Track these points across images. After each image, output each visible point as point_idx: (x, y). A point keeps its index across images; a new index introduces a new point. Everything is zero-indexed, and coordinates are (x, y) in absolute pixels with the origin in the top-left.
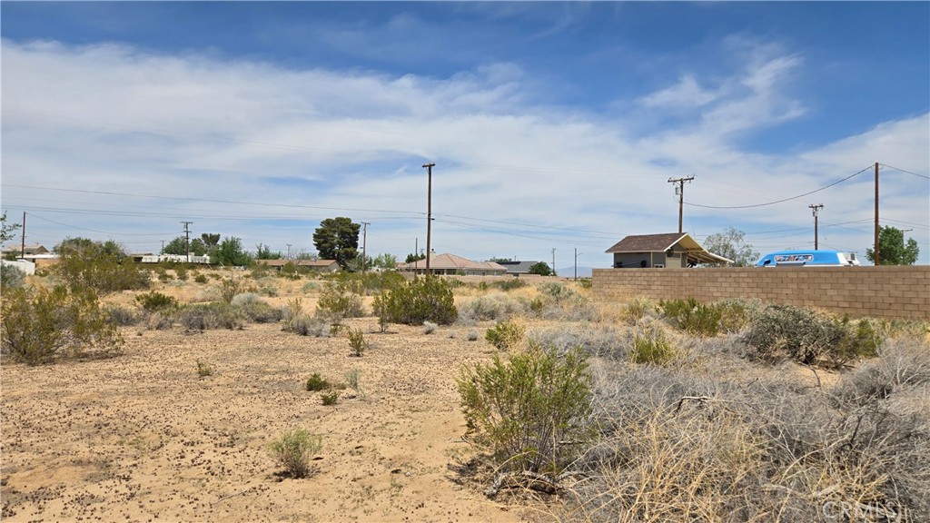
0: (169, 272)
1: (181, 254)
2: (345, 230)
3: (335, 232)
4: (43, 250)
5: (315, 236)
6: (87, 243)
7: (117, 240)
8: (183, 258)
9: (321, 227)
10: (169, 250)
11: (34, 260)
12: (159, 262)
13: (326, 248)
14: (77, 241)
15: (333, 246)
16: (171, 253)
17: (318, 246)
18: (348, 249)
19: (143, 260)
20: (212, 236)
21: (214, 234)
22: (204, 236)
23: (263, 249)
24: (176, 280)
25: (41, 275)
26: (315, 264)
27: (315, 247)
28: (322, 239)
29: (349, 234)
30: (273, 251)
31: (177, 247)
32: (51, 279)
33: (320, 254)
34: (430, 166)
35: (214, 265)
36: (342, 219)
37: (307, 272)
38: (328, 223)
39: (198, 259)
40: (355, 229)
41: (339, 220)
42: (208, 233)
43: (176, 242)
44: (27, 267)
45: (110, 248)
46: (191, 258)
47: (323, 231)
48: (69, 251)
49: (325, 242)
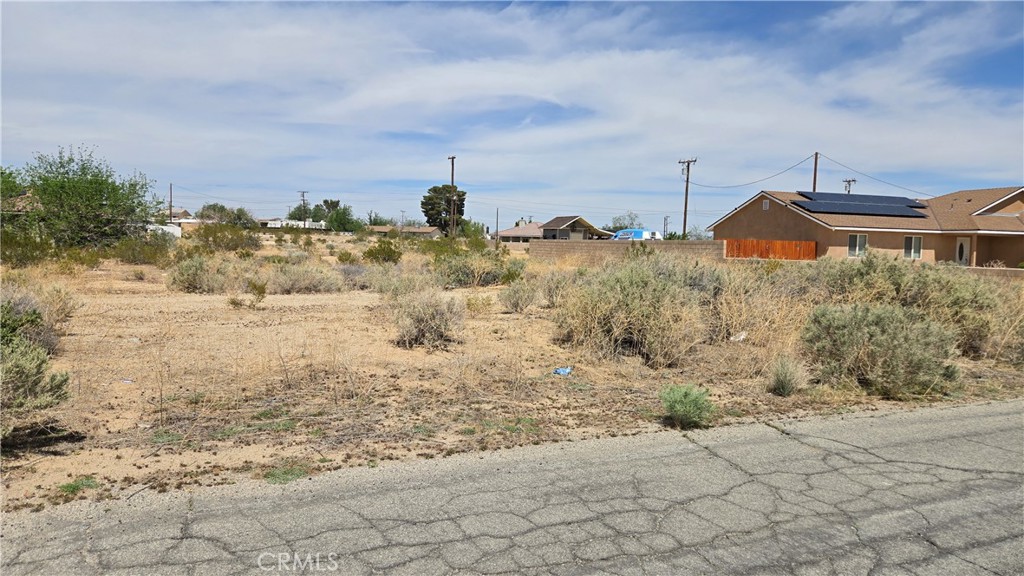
0: (287, 237)
1: (300, 220)
3: (441, 199)
4: (186, 214)
5: (423, 203)
6: (222, 209)
7: (246, 207)
8: (301, 224)
9: (428, 195)
10: (292, 217)
11: (179, 225)
12: (282, 226)
13: (432, 215)
14: (214, 207)
15: (439, 213)
16: (294, 219)
17: (426, 213)
18: (454, 216)
19: (269, 226)
20: (332, 202)
21: (334, 200)
22: (326, 202)
23: (373, 215)
24: (289, 244)
25: (186, 238)
26: (417, 230)
27: (423, 214)
28: (429, 206)
31: (300, 214)
32: (193, 241)
33: (428, 222)
35: (327, 231)
36: (448, 186)
38: (435, 190)
39: (315, 225)
40: (461, 196)
41: (446, 188)
42: (329, 199)
43: (299, 208)
44: (176, 231)
45: (240, 215)
46: (309, 224)
47: (430, 199)
48: (209, 217)
49: (432, 209)
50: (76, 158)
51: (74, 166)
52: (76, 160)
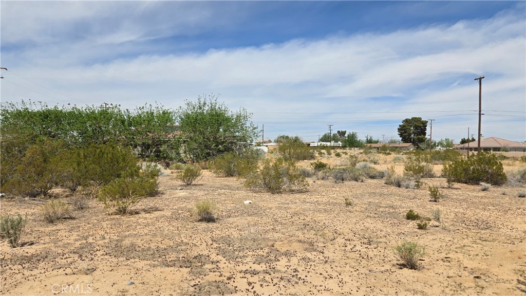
0: (323, 151)
1: (328, 142)
2: (418, 124)
3: (411, 126)
4: (270, 141)
5: (399, 129)
6: (287, 137)
7: (299, 136)
8: (328, 144)
9: (402, 124)
10: (322, 140)
11: (267, 146)
12: (318, 146)
13: (405, 136)
14: (283, 137)
15: (410, 135)
16: (323, 141)
17: (401, 135)
18: (420, 136)
19: (311, 145)
20: (342, 132)
21: (343, 131)
22: (338, 132)
23: (369, 138)
24: (326, 155)
25: (271, 153)
26: (399, 146)
27: (399, 136)
28: (403, 131)
29: (420, 127)
30: (374, 139)
31: (326, 138)
32: (275, 154)
33: (402, 140)
34: (480, 79)
35: (344, 147)
36: (415, 118)
37: (394, 151)
38: (407, 121)
39: (336, 144)
40: (424, 124)
41: (414, 119)
42: (340, 130)
43: (325, 136)
44: (266, 149)
45: (296, 139)
46: (333, 144)
47: (404, 126)
48: (281, 142)
49: (405, 132)
50: (208, 102)
51: (206, 108)
52: (208, 104)
